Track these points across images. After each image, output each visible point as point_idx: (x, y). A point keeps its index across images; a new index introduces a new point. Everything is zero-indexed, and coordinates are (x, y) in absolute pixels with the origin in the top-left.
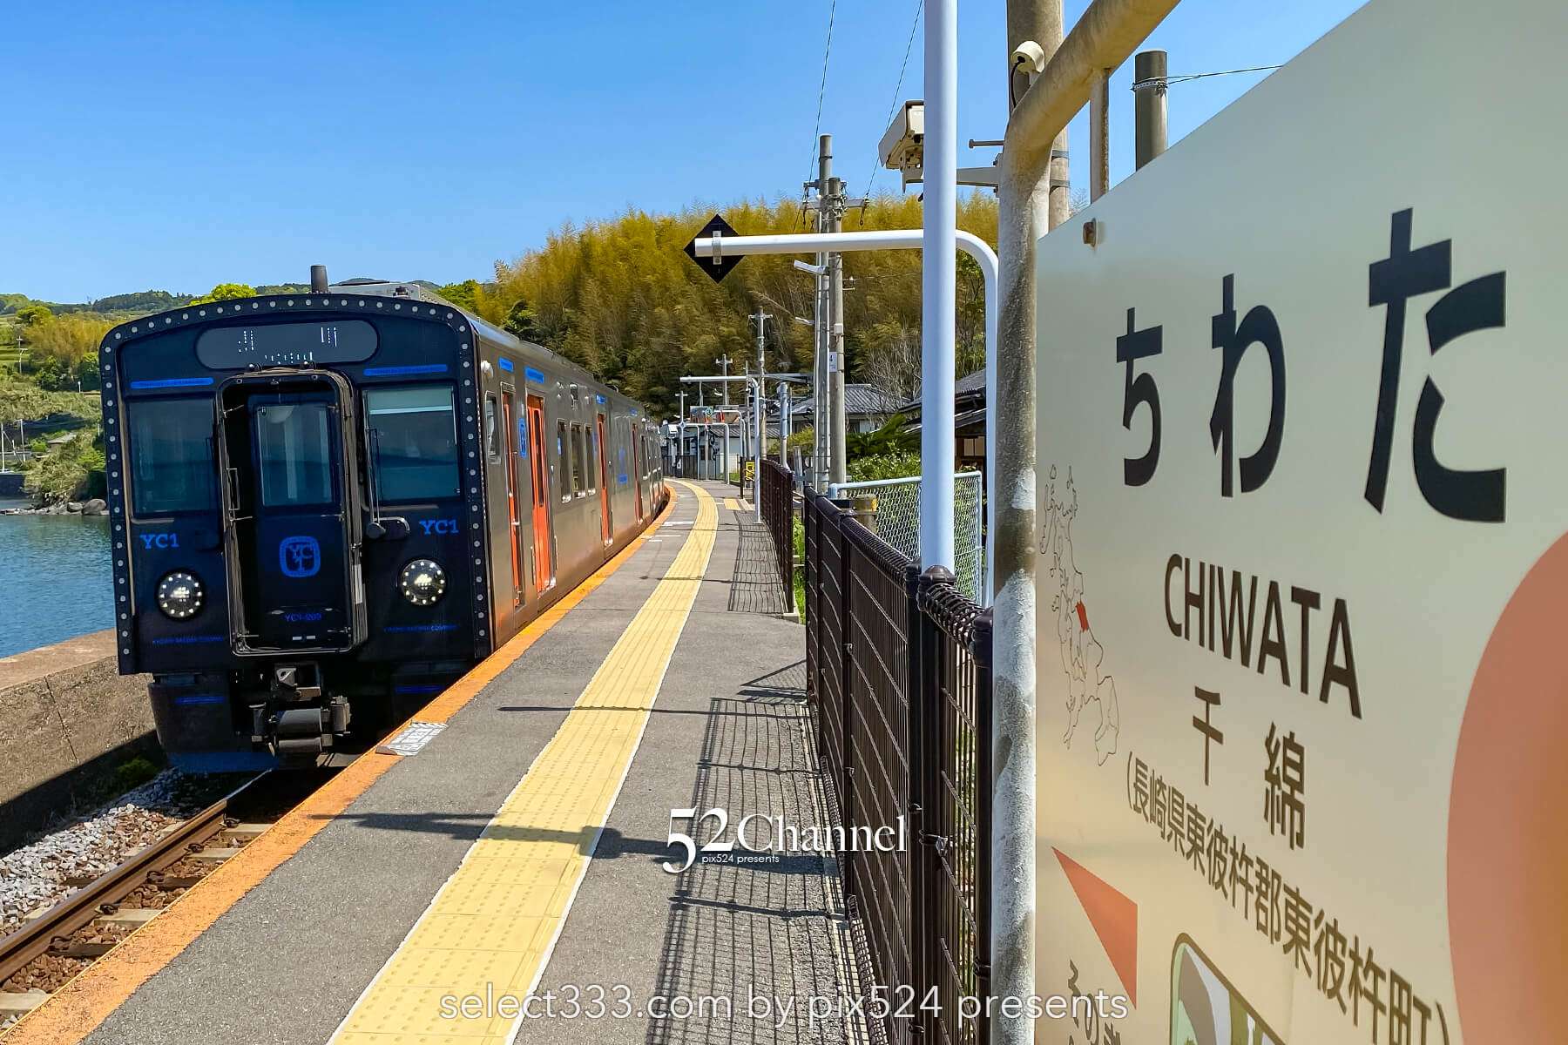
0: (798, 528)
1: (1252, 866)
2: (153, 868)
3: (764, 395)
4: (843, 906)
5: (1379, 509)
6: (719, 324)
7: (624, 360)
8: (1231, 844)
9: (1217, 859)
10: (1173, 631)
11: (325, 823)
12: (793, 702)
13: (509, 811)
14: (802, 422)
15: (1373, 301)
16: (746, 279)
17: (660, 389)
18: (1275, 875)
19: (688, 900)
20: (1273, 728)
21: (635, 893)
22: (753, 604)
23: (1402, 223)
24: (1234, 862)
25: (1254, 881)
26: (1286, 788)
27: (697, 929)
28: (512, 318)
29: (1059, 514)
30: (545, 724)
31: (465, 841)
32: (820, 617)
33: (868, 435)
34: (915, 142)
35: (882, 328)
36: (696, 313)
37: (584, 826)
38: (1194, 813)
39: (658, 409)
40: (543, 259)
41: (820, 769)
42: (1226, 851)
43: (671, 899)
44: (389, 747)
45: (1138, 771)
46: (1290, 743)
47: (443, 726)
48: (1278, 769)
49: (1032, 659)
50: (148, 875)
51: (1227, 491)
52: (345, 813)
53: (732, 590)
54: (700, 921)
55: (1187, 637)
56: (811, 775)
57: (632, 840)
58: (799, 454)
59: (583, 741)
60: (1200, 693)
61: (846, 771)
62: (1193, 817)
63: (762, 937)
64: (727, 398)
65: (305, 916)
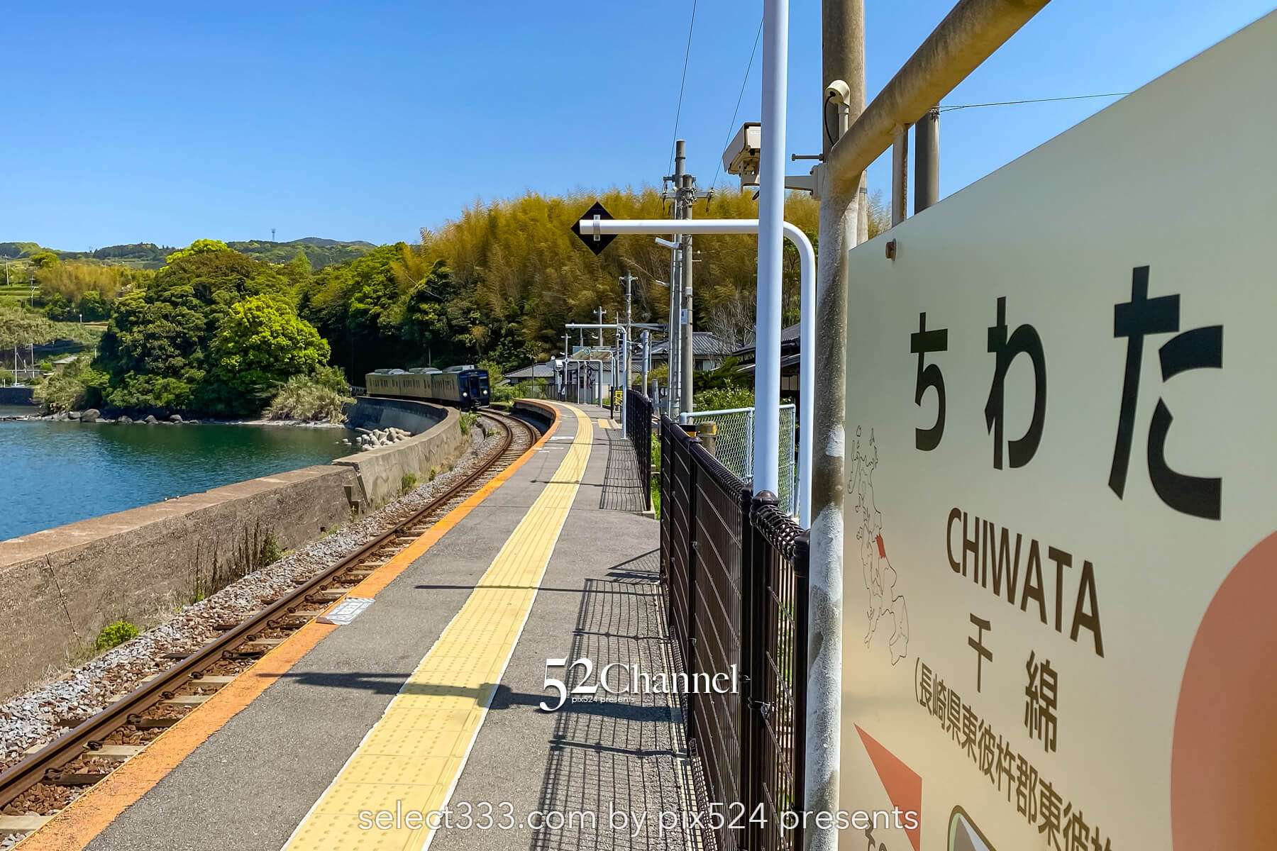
0: (655, 443)
1: (1014, 761)
2: (131, 712)
3: (630, 339)
4: (685, 747)
5: (1120, 495)
6: (596, 282)
7: (522, 308)
8: (997, 741)
9: (987, 751)
10: (953, 568)
11: (272, 680)
12: (649, 582)
13: (424, 670)
14: (658, 360)
15: (1118, 333)
16: (617, 248)
17: (550, 332)
18: (1032, 770)
19: (564, 743)
20: (1033, 655)
21: (523, 737)
22: (619, 504)
23: (1140, 276)
24: (1000, 754)
25: (1016, 773)
26: (1043, 704)
27: (570, 766)
28: (434, 272)
29: (863, 464)
30: (453, 599)
31: (387, 695)
32: (672, 519)
33: (710, 372)
34: (751, 154)
35: (721, 290)
36: (578, 273)
37: (483, 683)
38: (968, 713)
39: (547, 347)
40: (459, 228)
41: (669, 636)
42: (994, 746)
43: (551, 742)
44: (328, 618)
45: (923, 673)
46: (1046, 668)
47: (372, 600)
48: (1036, 687)
49: (839, 573)
50: (128, 717)
51: (998, 464)
52: (291, 672)
53: (603, 492)
54: (573, 759)
55: (964, 574)
56: (662, 641)
57: (521, 694)
58: (657, 386)
59: (484, 613)
60: (974, 619)
61: (690, 641)
62: (968, 715)
63: (621, 771)
64: (602, 340)
65: (256, 756)
